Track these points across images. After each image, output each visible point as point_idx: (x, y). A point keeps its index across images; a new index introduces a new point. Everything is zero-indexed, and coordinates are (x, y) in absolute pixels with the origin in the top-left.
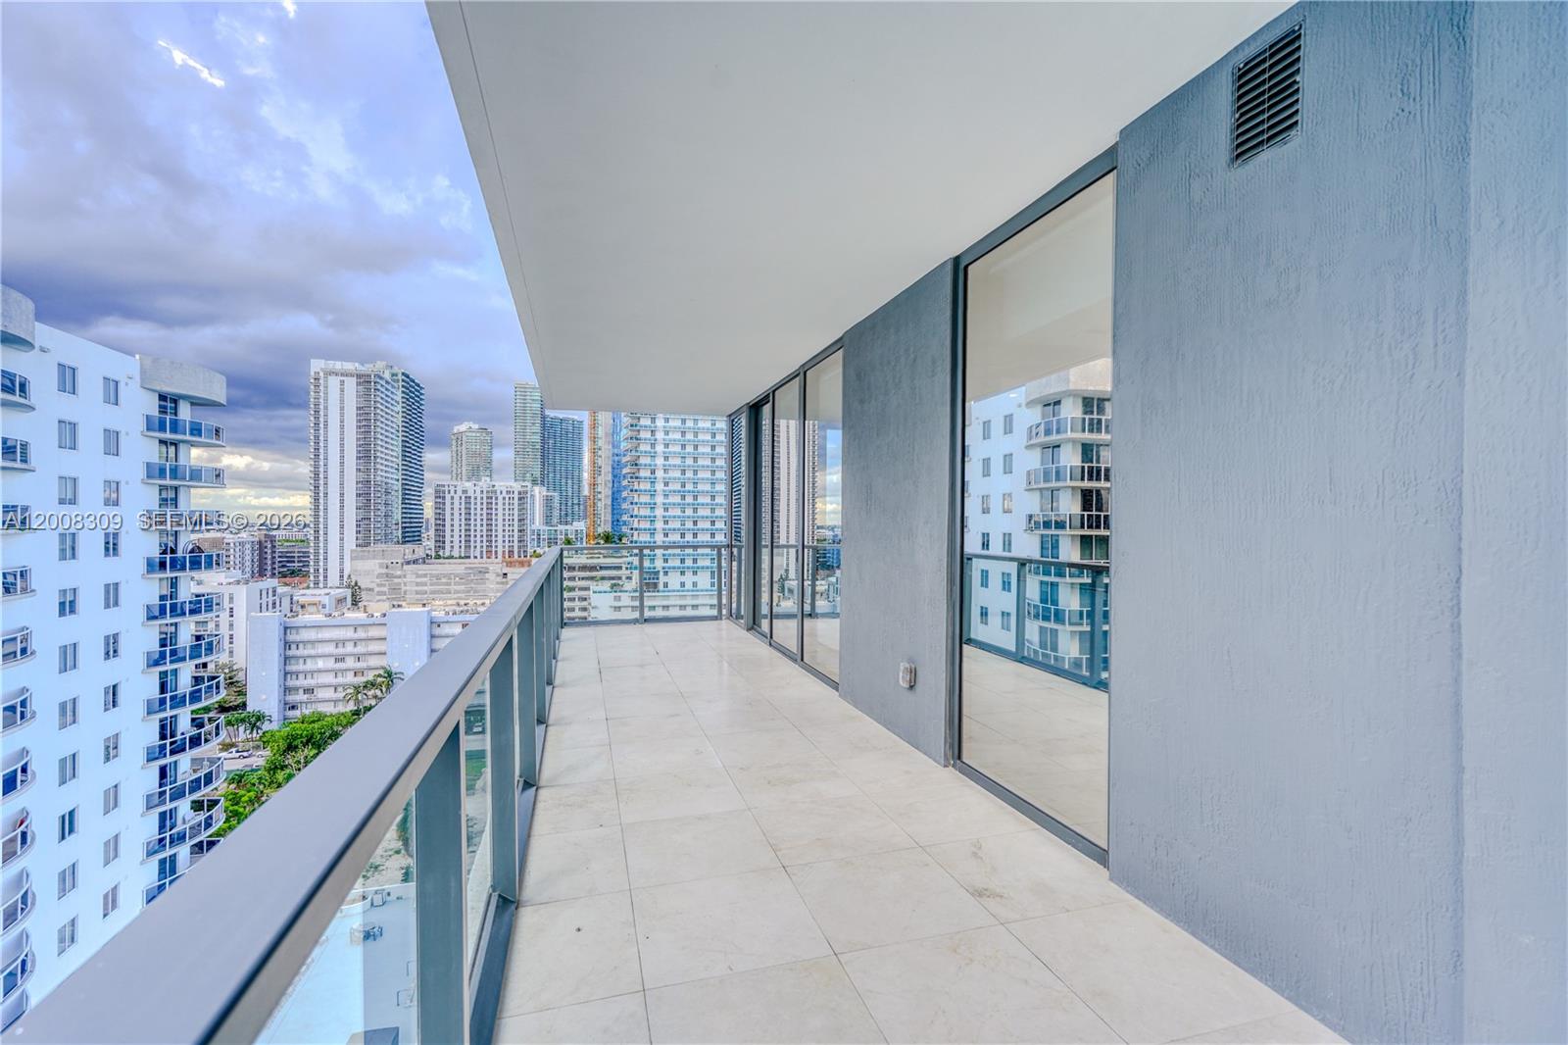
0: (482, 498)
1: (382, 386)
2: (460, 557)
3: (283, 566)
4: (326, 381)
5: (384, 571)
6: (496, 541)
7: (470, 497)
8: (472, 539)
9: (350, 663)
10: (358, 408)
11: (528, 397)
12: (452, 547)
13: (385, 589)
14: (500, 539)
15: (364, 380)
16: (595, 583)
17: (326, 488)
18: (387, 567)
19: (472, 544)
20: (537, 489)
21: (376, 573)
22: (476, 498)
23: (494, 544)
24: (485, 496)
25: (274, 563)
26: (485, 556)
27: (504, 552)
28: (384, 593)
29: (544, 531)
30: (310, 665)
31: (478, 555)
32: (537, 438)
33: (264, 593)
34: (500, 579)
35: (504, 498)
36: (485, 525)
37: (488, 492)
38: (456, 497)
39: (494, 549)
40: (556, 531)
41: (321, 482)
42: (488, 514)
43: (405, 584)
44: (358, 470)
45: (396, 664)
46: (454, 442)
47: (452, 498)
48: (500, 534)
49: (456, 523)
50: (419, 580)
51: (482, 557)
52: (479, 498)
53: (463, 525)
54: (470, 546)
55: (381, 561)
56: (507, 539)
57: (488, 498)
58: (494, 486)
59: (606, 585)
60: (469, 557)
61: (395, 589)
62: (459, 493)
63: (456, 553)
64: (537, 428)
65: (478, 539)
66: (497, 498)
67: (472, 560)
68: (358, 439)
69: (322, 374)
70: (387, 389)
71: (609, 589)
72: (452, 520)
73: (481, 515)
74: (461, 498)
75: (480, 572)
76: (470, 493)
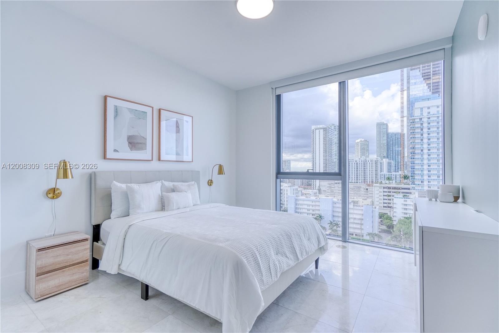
0: (362, 163)
1: (330, 131)
2: (355, 183)
3: (308, 183)
4: (315, 131)
5: (329, 185)
6: (367, 178)
7: (358, 163)
8: (359, 176)
9: (311, 212)
10: (323, 138)
11: (382, 128)
12: (352, 179)
13: (329, 191)
14: (368, 178)
15: (325, 129)
16: (396, 194)
17: (316, 161)
18: (330, 184)
19: (359, 179)
20: (384, 160)
21: (327, 186)
22: (360, 163)
23: (366, 179)
24: (363, 162)
25: (305, 182)
26: (363, 183)
27: (370, 181)
28: (329, 192)
29: (387, 174)
30: (301, 211)
31: (361, 182)
32: (385, 142)
33: (294, 190)
34: (365, 190)
35: (370, 163)
36: (363, 172)
37: (364, 161)
38: (353, 163)
39: (366, 180)
40: (391, 174)
41: (314, 160)
42: (364, 168)
43: (335, 190)
44: (324, 156)
45: (323, 214)
46: (356, 146)
47: (352, 163)
48: (368, 175)
49: (353, 171)
50: (339, 189)
51: (362, 183)
52: (361, 163)
53: (356, 172)
54: (358, 179)
55: (328, 182)
56: (371, 177)
57: (364, 163)
58: (366, 159)
59: (401, 195)
60: (358, 183)
61: (332, 191)
62: (354, 162)
63: (353, 182)
64: (385, 138)
65: (361, 177)
66: (367, 163)
67: (359, 184)
68: (323, 147)
69: (314, 130)
70: (332, 131)
71: (402, 197)
72: (352, 170)
73: (362, 169)
74: (355, 163)
75: (358, 188)
76: (358, 162)
